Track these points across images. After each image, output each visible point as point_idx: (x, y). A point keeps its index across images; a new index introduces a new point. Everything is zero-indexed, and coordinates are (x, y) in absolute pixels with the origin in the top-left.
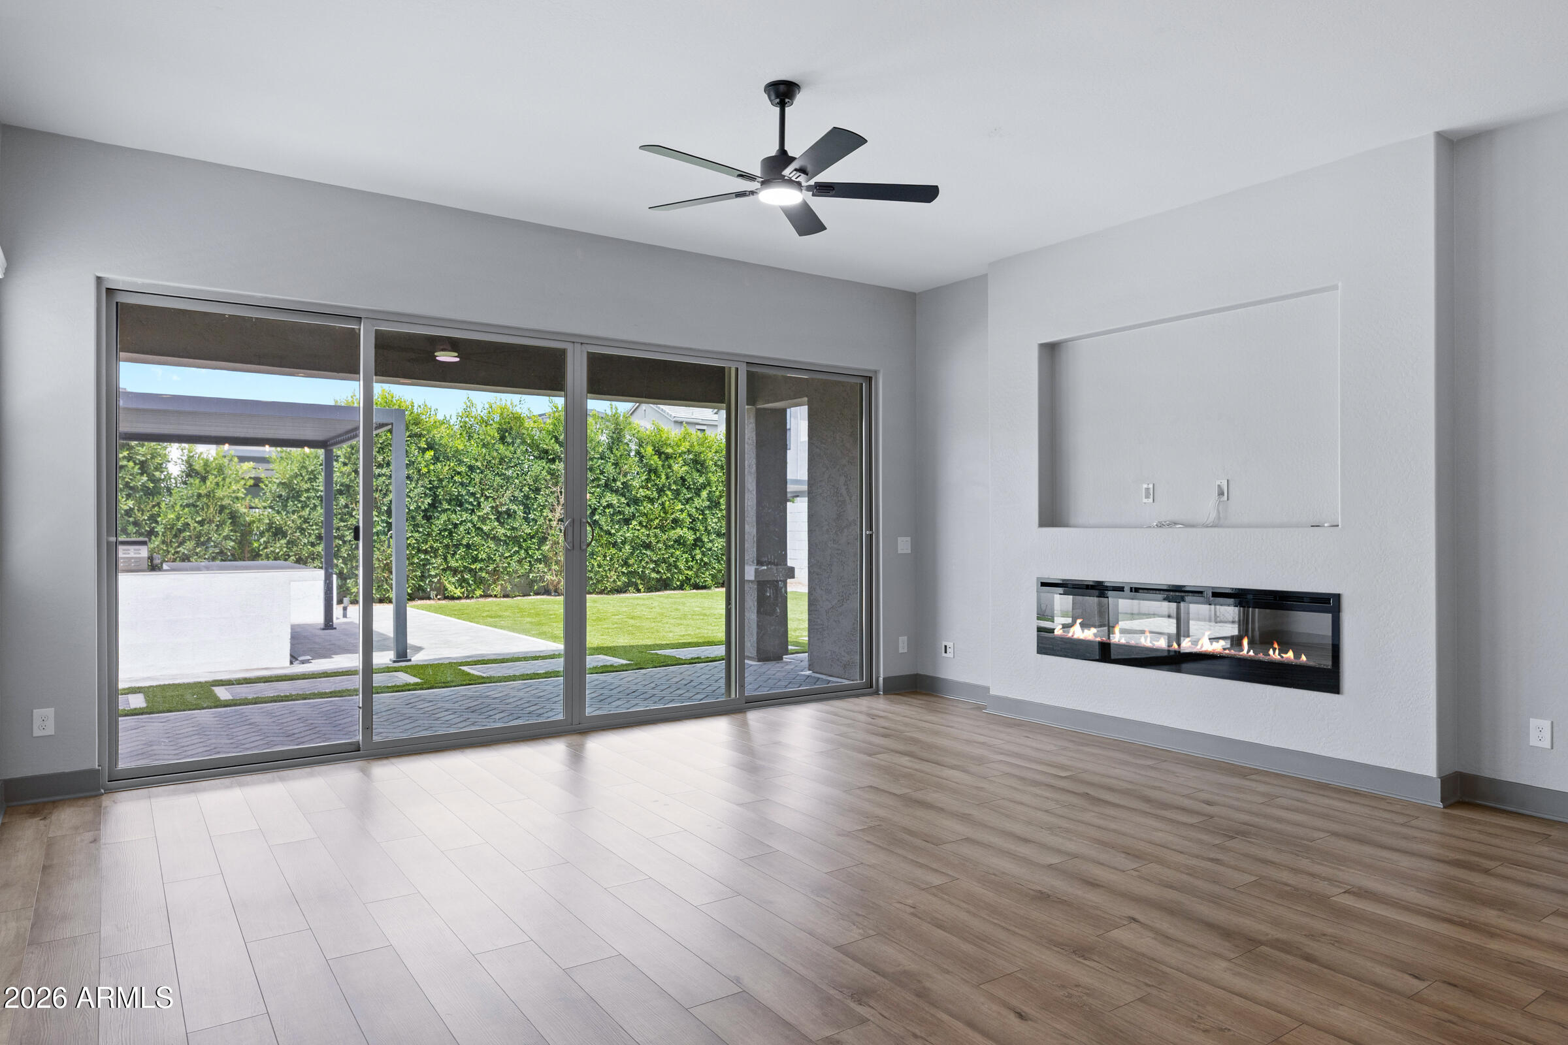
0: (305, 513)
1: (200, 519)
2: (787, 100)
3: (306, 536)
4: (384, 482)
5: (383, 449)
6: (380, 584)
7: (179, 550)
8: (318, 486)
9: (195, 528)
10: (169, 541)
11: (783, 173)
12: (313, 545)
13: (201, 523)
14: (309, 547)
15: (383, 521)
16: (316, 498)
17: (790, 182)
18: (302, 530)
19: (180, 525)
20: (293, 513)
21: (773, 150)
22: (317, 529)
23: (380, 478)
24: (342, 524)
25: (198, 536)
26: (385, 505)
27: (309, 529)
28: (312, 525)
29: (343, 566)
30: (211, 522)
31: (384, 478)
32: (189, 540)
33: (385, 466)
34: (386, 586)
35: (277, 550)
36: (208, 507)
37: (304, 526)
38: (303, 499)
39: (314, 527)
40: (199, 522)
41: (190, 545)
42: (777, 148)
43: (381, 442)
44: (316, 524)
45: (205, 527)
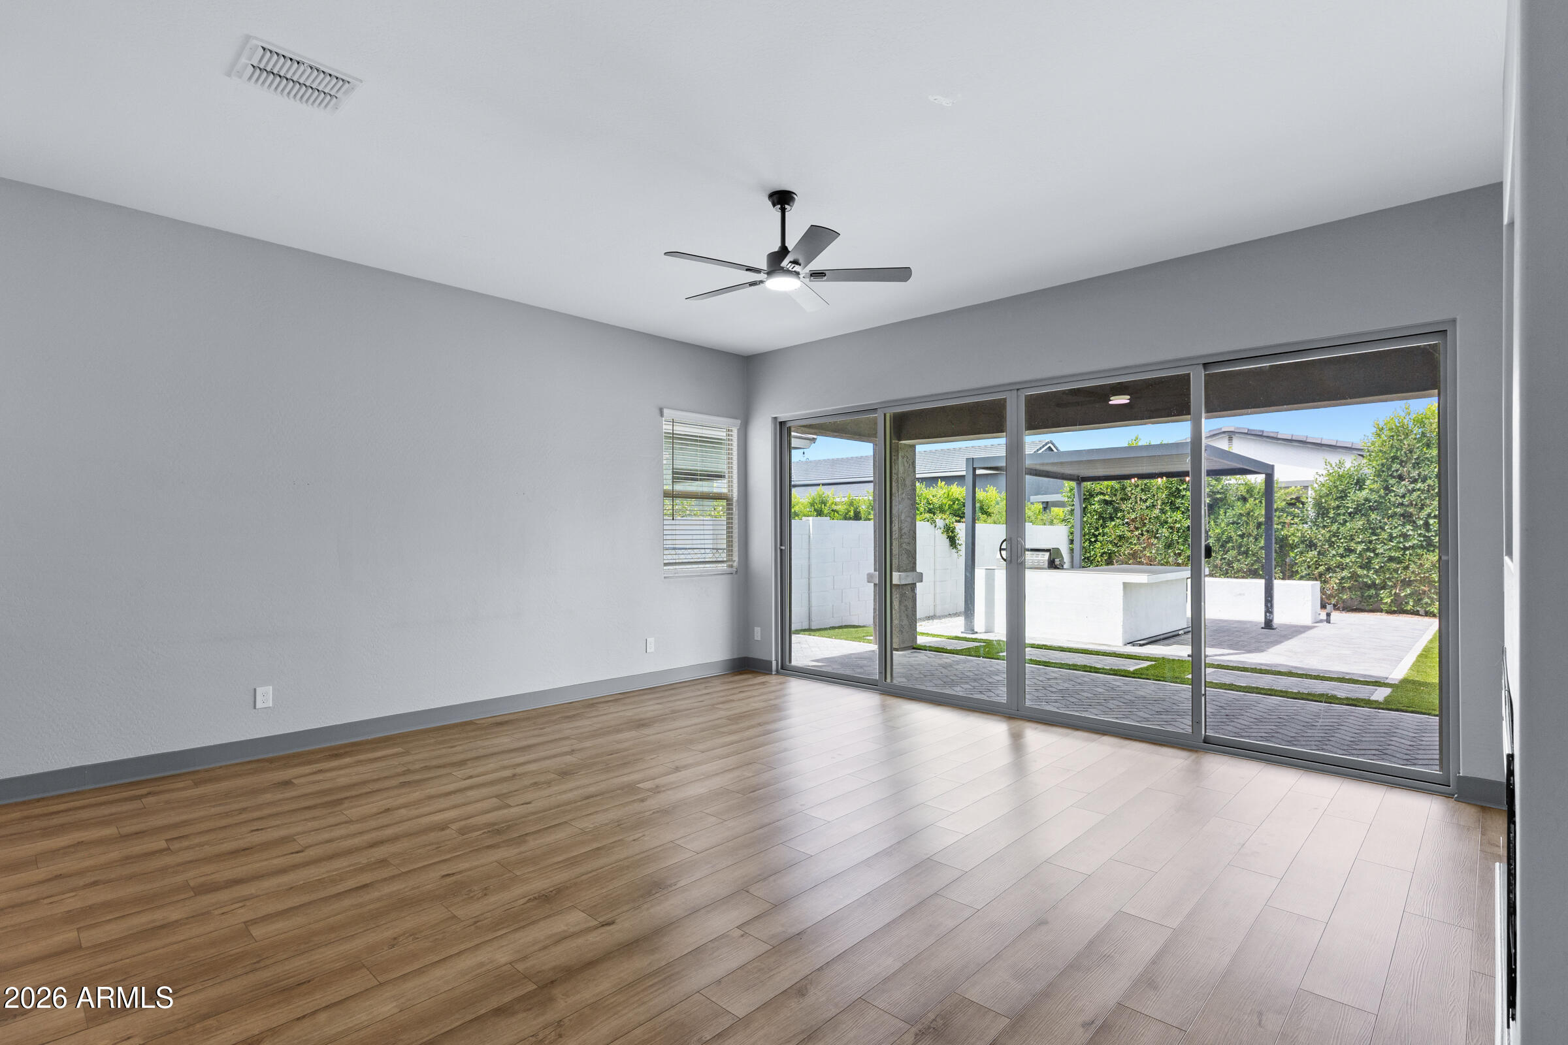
0: (1334, 527)
1: (1240, 533)
2: (786, 206)
3: (1335, 548)
4: (1419, 497)
5: (1418, 464)
6: (1419, 597)
7: (1226, 556)
8: (1348, 503)
9: (1237, 541)
10: (1217, 550)
11: (781, 265)
12: (1342, 556)
13: (1242, 536)
14: (1338, 558)
15: (1420, 535)
16: (1346, 514)
17: (788, 272)
18: (1331, 544)
19: (1224, 537)
20: (1324, 527)
21: (776, 247)
22: (1346, 542)
23: (1415, 493)
24: (1374, 538)
25: (1240, 546)
26: (1422, 519)
27: (1337, 542)
28: (1341, 539)
29: (1375, 576)
30: (1250, 535)
31: (1419, 492)
32: (1232, 549)
33: (1420, 480)
34: (1426, 600)
35: (1309, 560)
36: (1247, 524)
37: (1333, 540)
38: (1331, 515)
39: (1342, 541)
40: (1240, 536)
41: (1233, 553)
42: (780, 245)
43: (1415, 457)
44: (1345, 538)
45: (1245, 539)
